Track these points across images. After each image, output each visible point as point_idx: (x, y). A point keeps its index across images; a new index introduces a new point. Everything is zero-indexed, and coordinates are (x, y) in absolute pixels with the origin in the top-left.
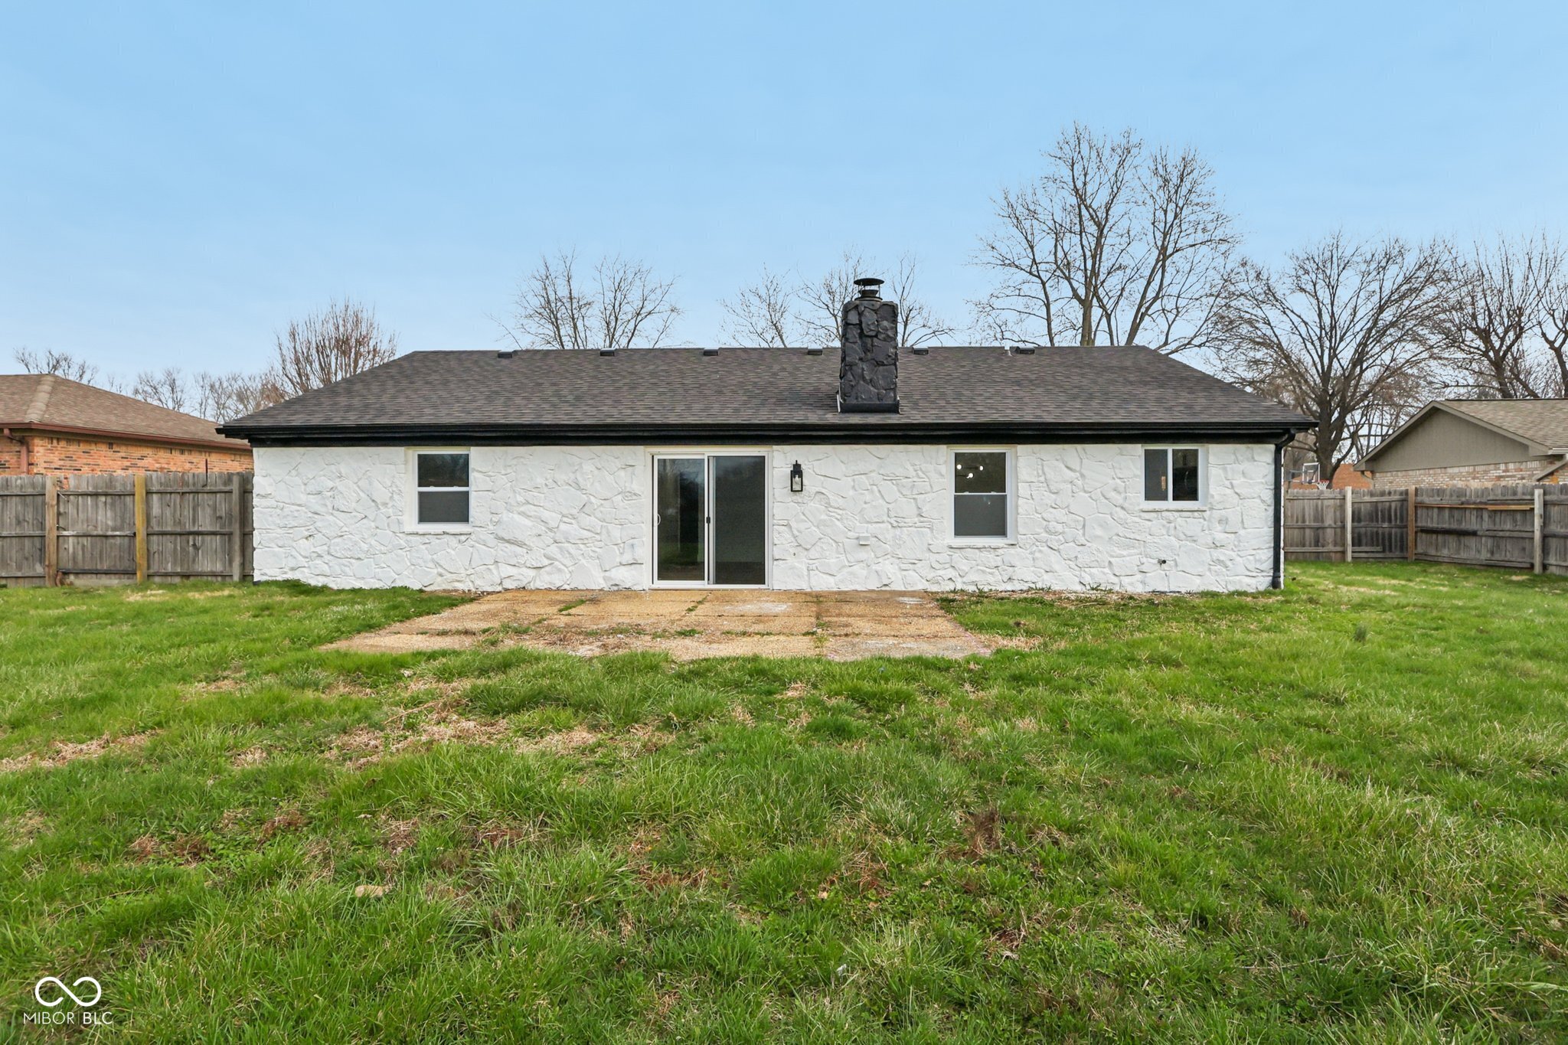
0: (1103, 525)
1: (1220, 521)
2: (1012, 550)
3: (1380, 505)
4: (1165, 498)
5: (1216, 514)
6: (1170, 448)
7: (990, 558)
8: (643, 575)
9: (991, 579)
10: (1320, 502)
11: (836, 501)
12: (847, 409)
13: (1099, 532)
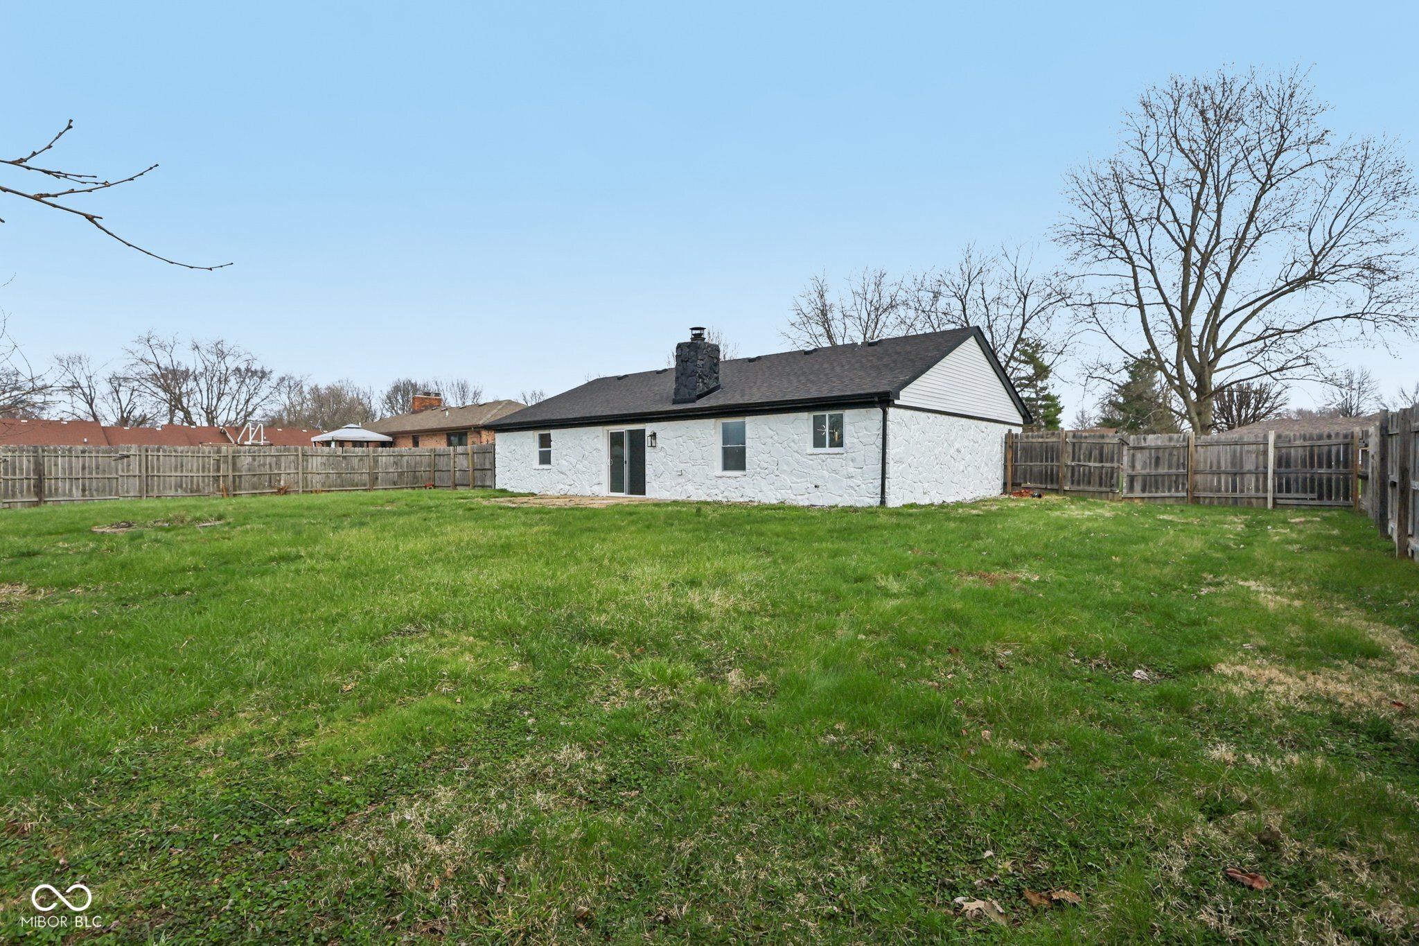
0: (788, 464)
1: (852, 460)
2: (744, 479)
3: (1316, 450)
4: (824, 446)
5: (850, 455)
6: (827, 414)
7: (732, 482)
8: (604, 489)
9: (734, 495)
10: (1238, 447)
11: (670, 452)
12: (675, 402)
13: (785, 468)
